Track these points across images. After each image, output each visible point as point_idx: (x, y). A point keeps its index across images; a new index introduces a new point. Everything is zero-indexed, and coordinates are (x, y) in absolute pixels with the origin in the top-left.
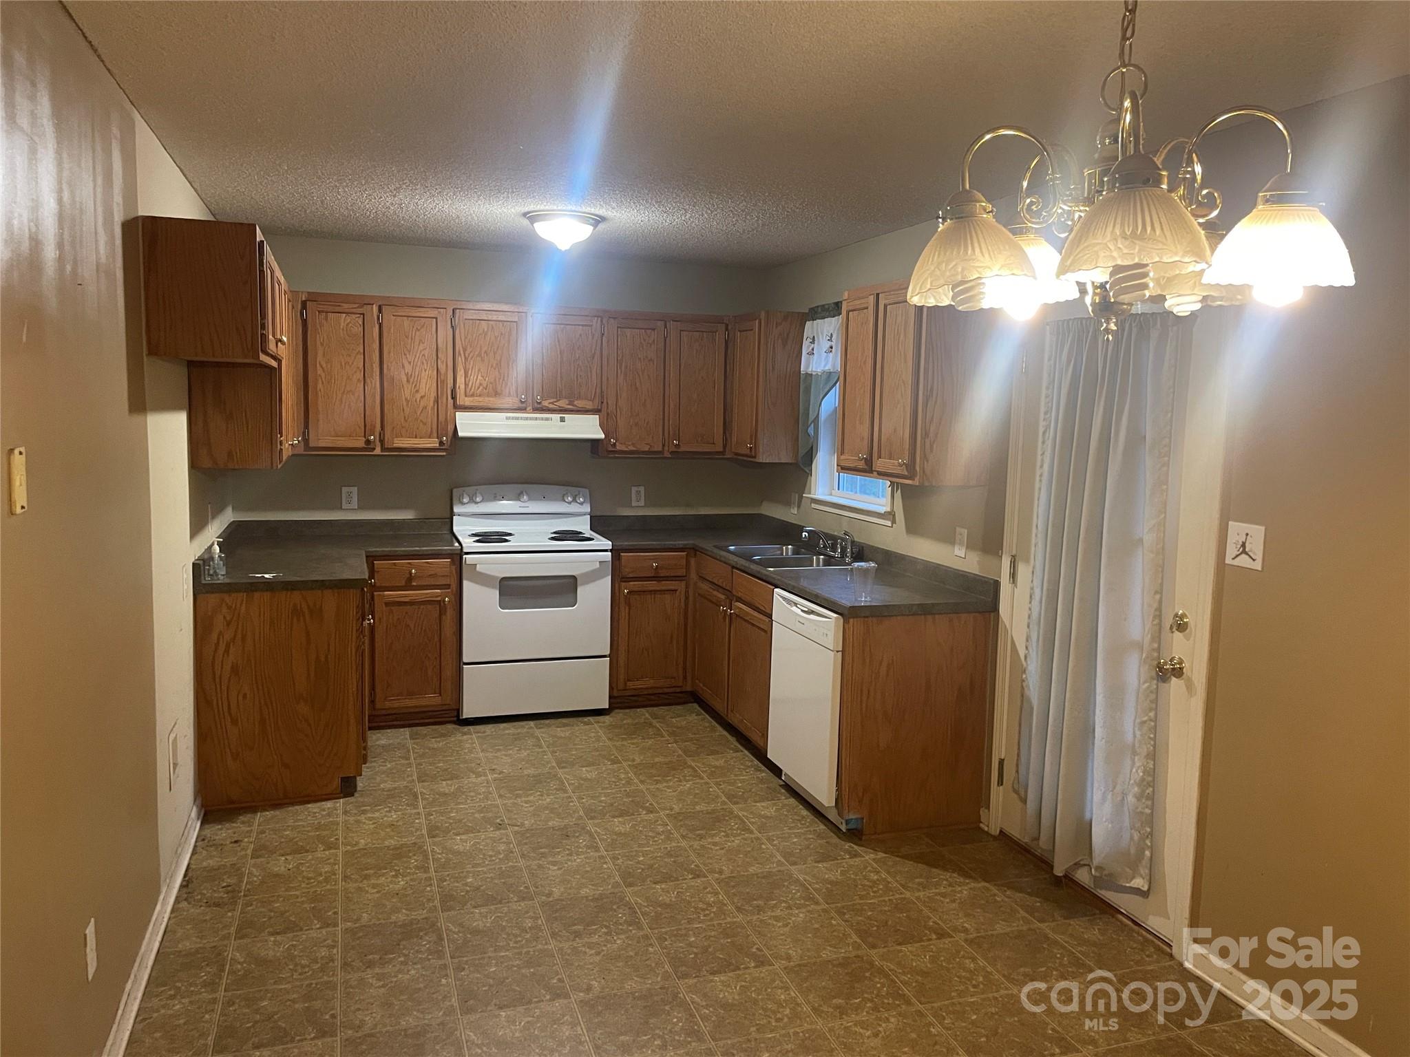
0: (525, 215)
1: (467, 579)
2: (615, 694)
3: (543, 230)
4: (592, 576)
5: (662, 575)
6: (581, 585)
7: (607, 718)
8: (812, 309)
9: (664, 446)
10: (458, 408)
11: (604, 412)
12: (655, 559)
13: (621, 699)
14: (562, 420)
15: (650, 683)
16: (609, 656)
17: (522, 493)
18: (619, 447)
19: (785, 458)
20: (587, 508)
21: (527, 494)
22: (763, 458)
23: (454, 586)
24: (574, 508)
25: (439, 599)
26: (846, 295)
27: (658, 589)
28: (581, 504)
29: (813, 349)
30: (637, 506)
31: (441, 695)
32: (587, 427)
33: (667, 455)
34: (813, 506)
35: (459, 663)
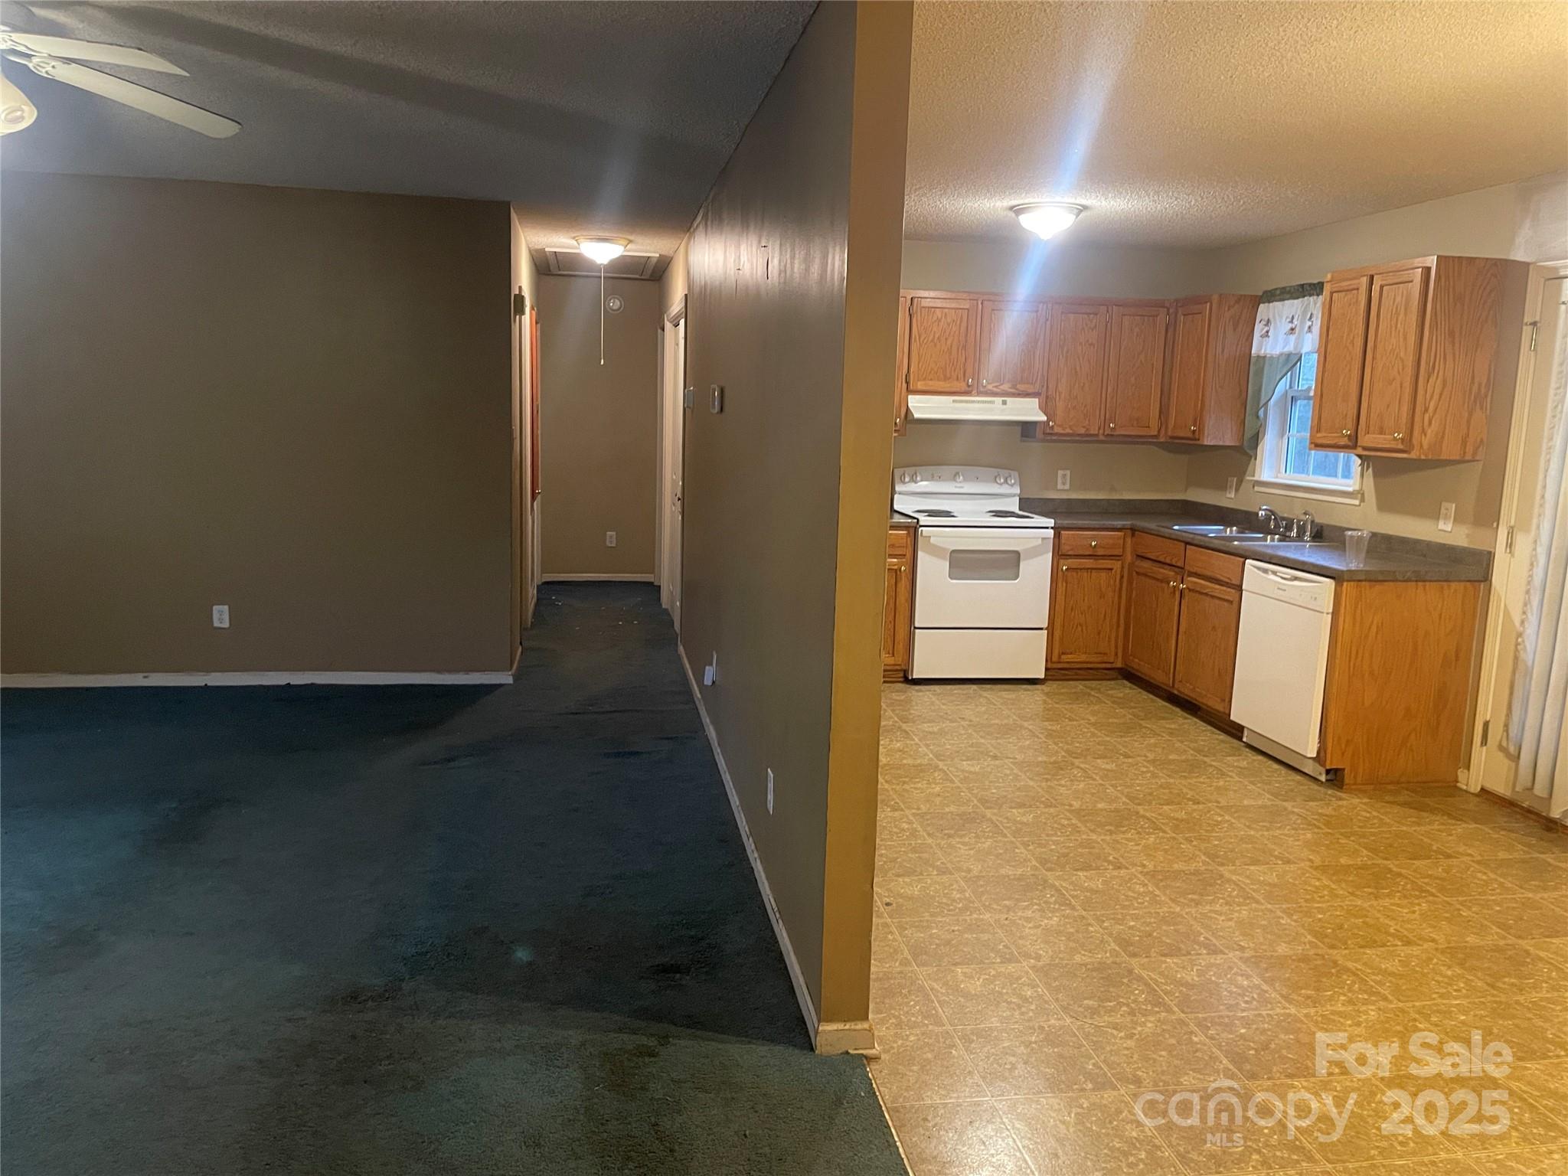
0: (1011, 208)
1: (923, 551)
2: (1049, 666)
3: (1026, 221)
4: (1035, 552)
5: (1099, 553)
6: (1025, 559)
7: (1043, 687)
8: (1265, 292)
9: (1099, 429)
10: (910, 391)
11: (1043, 396)
12: (1093, 538)
13: (1058, 671)
14: (1004, 403)
15: (1083, 658)
16: (1046, 629)
17: (957, 474)
18: (1057, 430)
19: (1229, 441)
20: (1018, 491)
21: (963, 476)
22: (1208, 441)
23: (909, 555)
24: (1005, 489)
25: (896, 567)
26: (1329, 276)
27: (1094, 566)
28: (1012, 485)
29: (1267, 332)
30: (1063, 489)
31: (893, 655)
32: (1028, 410)
33: (1102, 438)
34: (1256, 488)
35: (912, 627)
